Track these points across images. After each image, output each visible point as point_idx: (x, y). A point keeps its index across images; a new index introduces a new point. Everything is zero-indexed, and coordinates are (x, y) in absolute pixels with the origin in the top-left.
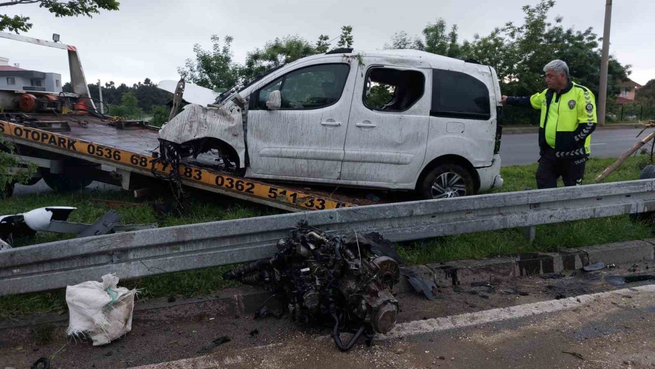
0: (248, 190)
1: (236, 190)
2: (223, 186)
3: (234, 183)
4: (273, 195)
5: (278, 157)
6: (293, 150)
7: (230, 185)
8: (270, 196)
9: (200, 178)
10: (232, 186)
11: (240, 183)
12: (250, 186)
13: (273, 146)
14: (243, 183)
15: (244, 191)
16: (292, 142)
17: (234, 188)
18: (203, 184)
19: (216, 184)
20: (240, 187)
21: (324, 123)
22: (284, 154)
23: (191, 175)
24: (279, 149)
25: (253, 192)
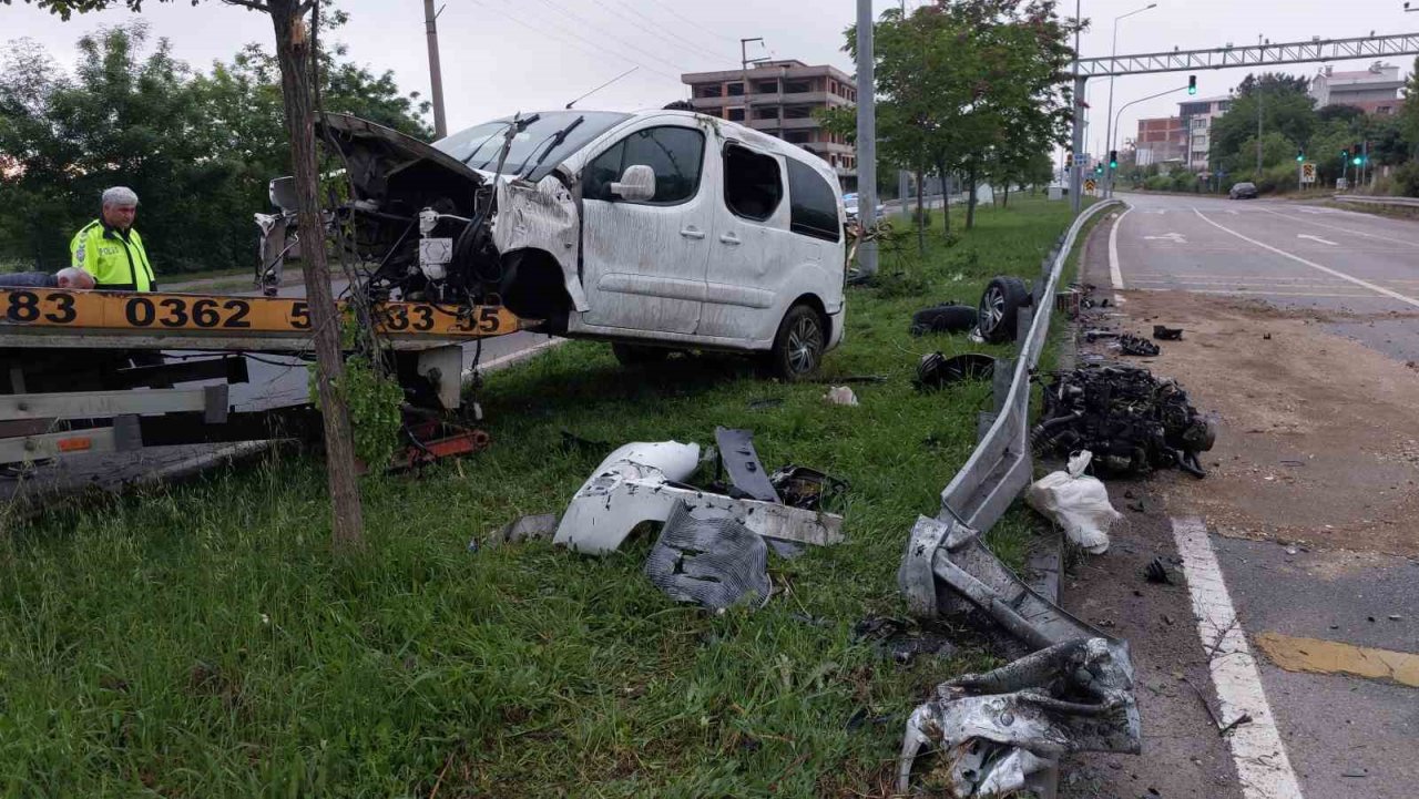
0: (231, 322)
1: (196, 326)
2: (152, 325)
3: (188, 311)
4: (303, 320)
5: (624, 291)
6: (645, 279)
7: (174, 319)
8: (296, 324)
9: (71, 315)
10: (183, 319)
11: (205, 307)
12: (237, 309)
13: (618, 270)
14: (215, 304)
15: (220, 325)
16: (644, 264)
17: (191, 323)
18: (81, 331)
19: (128, 324)
20: (207, 318)
21: (685, 232)
22: (633, 289)
23: (34, 314)
24: (626, 277)
25: (248, 324)
